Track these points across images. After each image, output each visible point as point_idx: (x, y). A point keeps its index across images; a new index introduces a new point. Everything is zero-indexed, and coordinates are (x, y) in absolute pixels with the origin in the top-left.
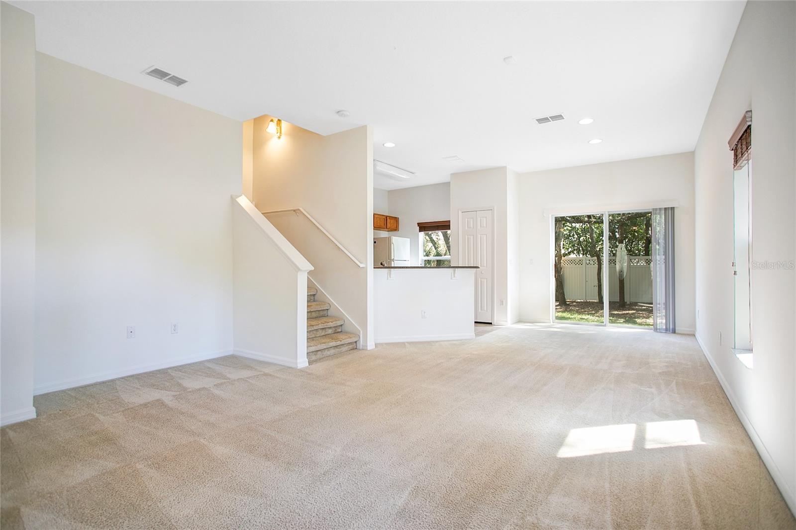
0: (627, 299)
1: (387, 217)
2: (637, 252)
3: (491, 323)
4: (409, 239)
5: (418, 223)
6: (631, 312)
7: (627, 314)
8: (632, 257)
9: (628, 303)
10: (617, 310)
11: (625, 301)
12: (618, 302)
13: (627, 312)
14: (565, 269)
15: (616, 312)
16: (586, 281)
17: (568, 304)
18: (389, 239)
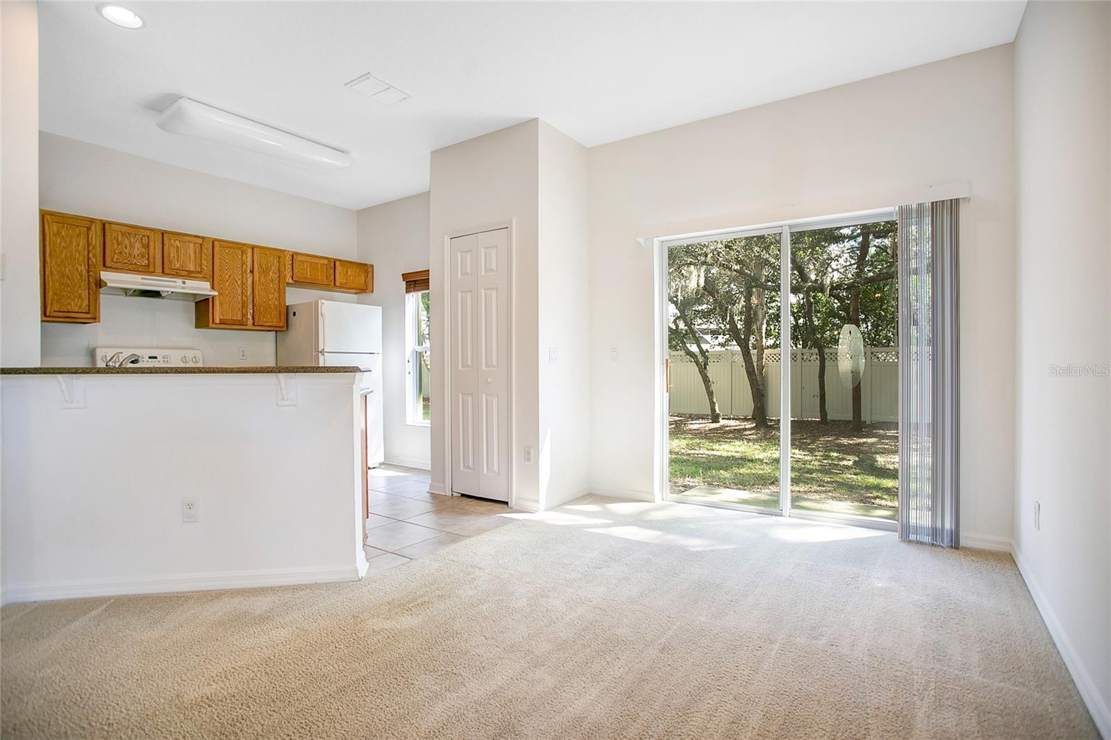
0: (866, 417)
1: (335, 261)
2: (884, 341)
3: (506, 503)
4: (381, 308)
5: (403, 275)
6: (870, 440)
7: (864, 443)
8: (875, 349)
9: (868, 422)
10: (849, 437)
11: (862, 419)
12: (850, 422)
13: (865, 440)
14: (770, 368)
15: (845, 441)
16: (802, 388)
17: (771, 426)
18: (315, 307)
